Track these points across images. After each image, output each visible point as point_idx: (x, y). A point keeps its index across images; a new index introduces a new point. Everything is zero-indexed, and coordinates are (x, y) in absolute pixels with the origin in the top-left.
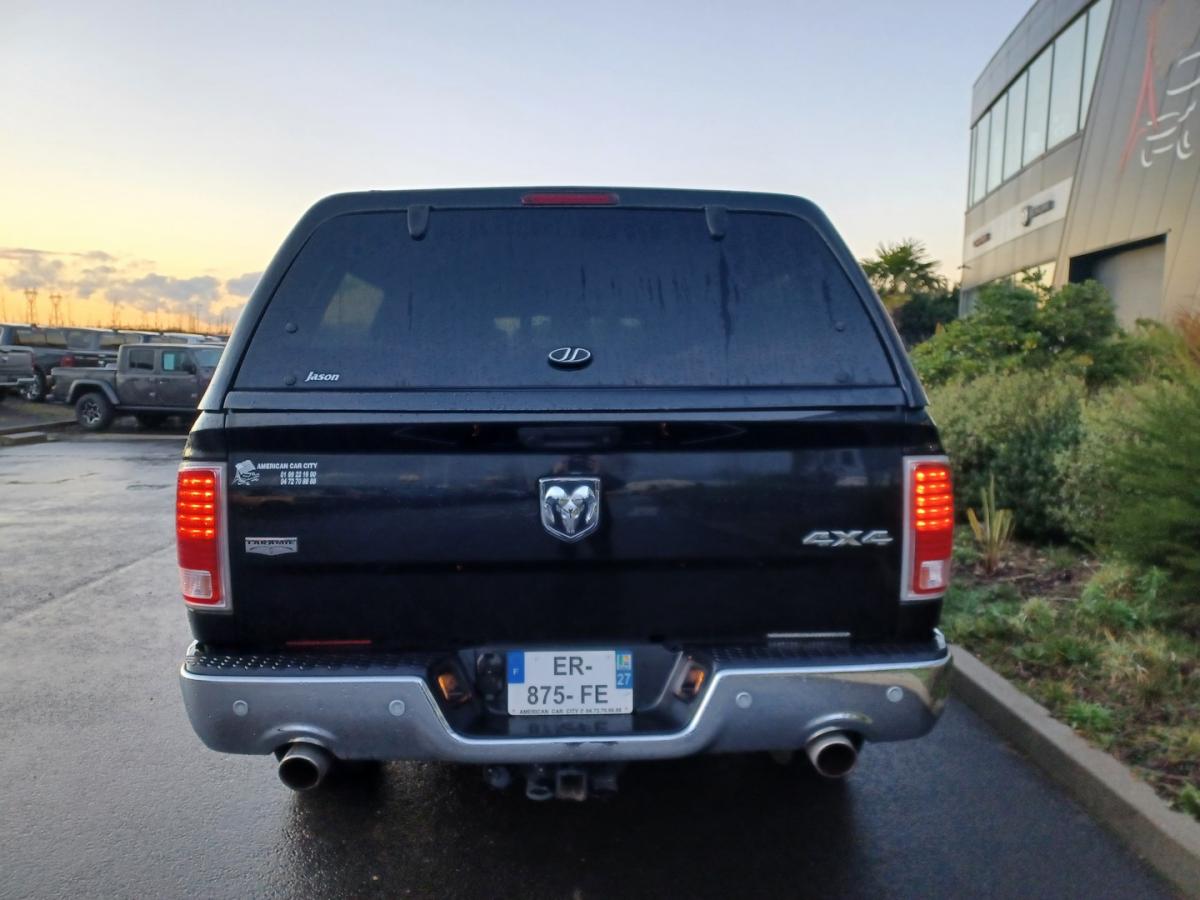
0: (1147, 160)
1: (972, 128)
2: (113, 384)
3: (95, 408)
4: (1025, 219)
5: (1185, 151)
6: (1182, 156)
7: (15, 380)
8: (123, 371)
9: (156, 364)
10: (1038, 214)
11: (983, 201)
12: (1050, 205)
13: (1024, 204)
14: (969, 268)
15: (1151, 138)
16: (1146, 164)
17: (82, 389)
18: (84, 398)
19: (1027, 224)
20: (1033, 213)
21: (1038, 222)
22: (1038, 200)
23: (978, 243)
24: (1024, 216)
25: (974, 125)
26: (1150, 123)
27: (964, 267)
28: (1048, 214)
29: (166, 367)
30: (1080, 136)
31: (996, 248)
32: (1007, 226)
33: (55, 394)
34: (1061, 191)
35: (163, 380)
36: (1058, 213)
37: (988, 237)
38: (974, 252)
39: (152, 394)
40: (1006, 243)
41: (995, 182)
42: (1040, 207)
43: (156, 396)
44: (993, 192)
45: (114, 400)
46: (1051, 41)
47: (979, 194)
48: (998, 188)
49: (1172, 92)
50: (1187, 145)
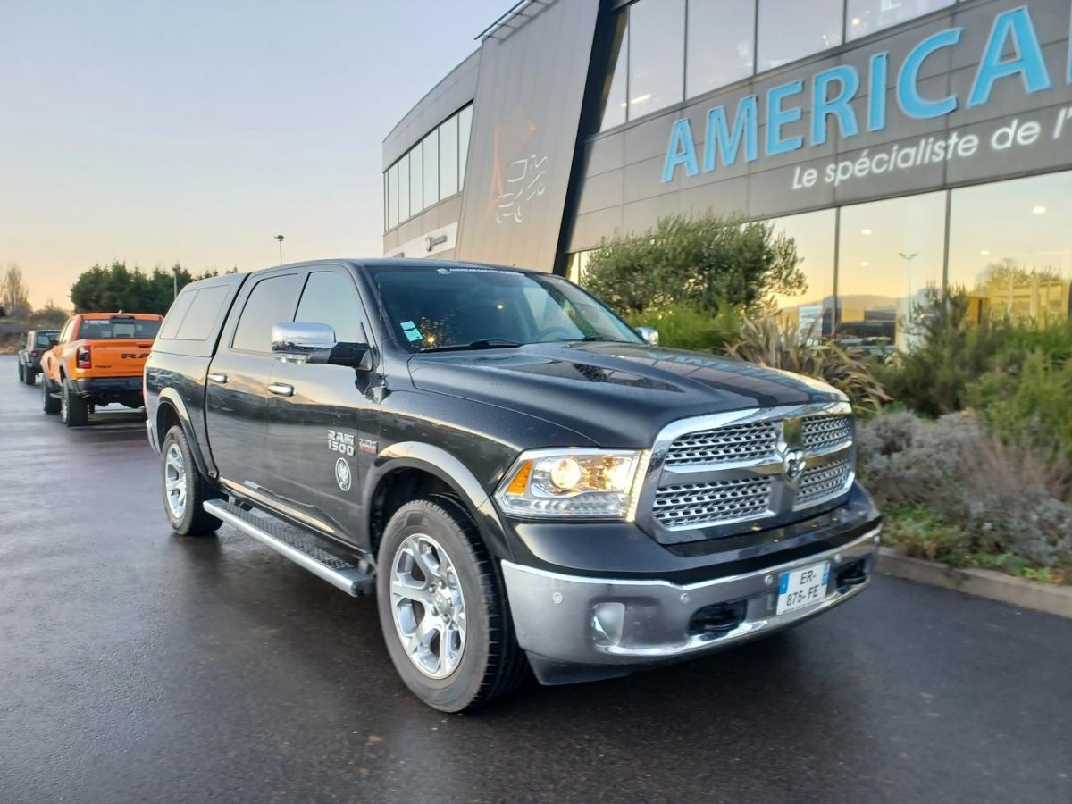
0: (500, 219)
1: (384, 173)
4: (428, 247)
5: (519, 218)
6: (518, 221)
10: (437, 244)
11: (396, 229)
12: (444, 239)
13: (427, 235)
15: (501, 206)
16: (500, 222)
19: (430, 250)
20: (433, 242)
21: (437, 249)
22: (437, 234)
24: (427, 245)
25: (386, 171)
26: (500, 197)
28: (444, 244)
30: (459, 195)
32: (416, 249)
34: (451, 230)
36: (450, 244)
37: (401, 255)
41: (405, 216)
42: (437, 239)
44: (403, 224)
46: (436, 127)
47: (392, 224)
48: (407, 221)
49: (510, 181)
50: (520, 214)
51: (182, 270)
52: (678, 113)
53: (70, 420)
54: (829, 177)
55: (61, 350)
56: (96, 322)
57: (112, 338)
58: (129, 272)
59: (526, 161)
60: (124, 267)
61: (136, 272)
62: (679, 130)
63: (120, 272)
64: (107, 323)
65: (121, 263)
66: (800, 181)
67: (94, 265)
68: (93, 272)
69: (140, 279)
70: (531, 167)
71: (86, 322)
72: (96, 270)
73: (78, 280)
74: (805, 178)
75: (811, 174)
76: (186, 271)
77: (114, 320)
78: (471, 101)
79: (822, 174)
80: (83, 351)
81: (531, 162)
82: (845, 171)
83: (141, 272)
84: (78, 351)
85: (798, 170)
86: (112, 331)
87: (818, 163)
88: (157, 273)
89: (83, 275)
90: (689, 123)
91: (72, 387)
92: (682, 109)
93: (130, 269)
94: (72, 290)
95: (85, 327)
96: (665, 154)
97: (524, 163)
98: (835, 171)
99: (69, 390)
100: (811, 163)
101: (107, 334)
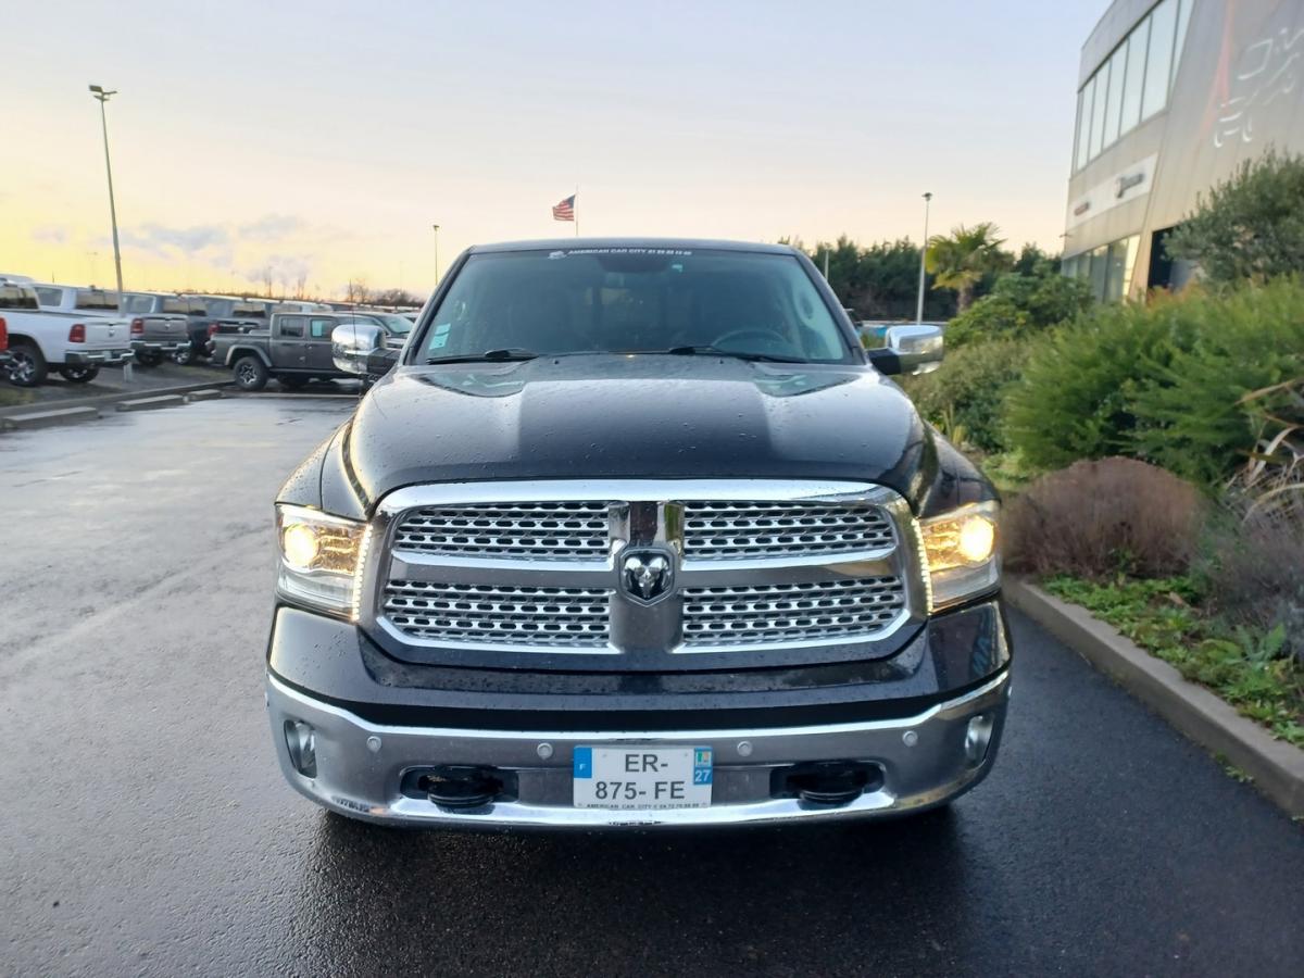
0: (1219, 141)
1: (1079, 92)
2: (266, 348)
3: (251, 370)
4: (1118, 191)
5: (1249, 135)
6: (1246, 139)
7: (175, 345)
8: (275, 337)
9: (306, 330)
10: (1130, 187)
11: (1084, 169)
12: (1140, 178)
13: (1118, 175)
14: (1070, 236)
15: (1223, 120)
16: (1218, 145)
17: (239, 353)
18: (240, 362)
19: (1120, 195)
20: (1126, 185)
21: (1130, 194)
22: (1129, 172)
23: (1078, 212)
24: (1116, 188)
25: (1081, 90)
26: (1223, 105)
27: (1066, 235)
28: (1138, 186)
29: (315, 334)
30: (1167, 111)
31: (1094, 218)
32: (1103, 197)
33: (215, 358)
34: (1148, 166)
35: (311, 345)
36: (1145, 187)
37: (1087, 206)
38: (1075, 221)
39: (302, 358)
40: (1102, 214)
41: (1095, 151)
42: (1131, 179)
43: (306, 360)
44: (1094, 160)
45: (269, 364)
46: (1149, 13)
47: (1082, 162)
48: (1098, 157)
49: (1243, 77)
50: (1250, 129)
59: (1270, 41)
70: (1278, 49)
81: (1278, 41)
97: (1266, 46)
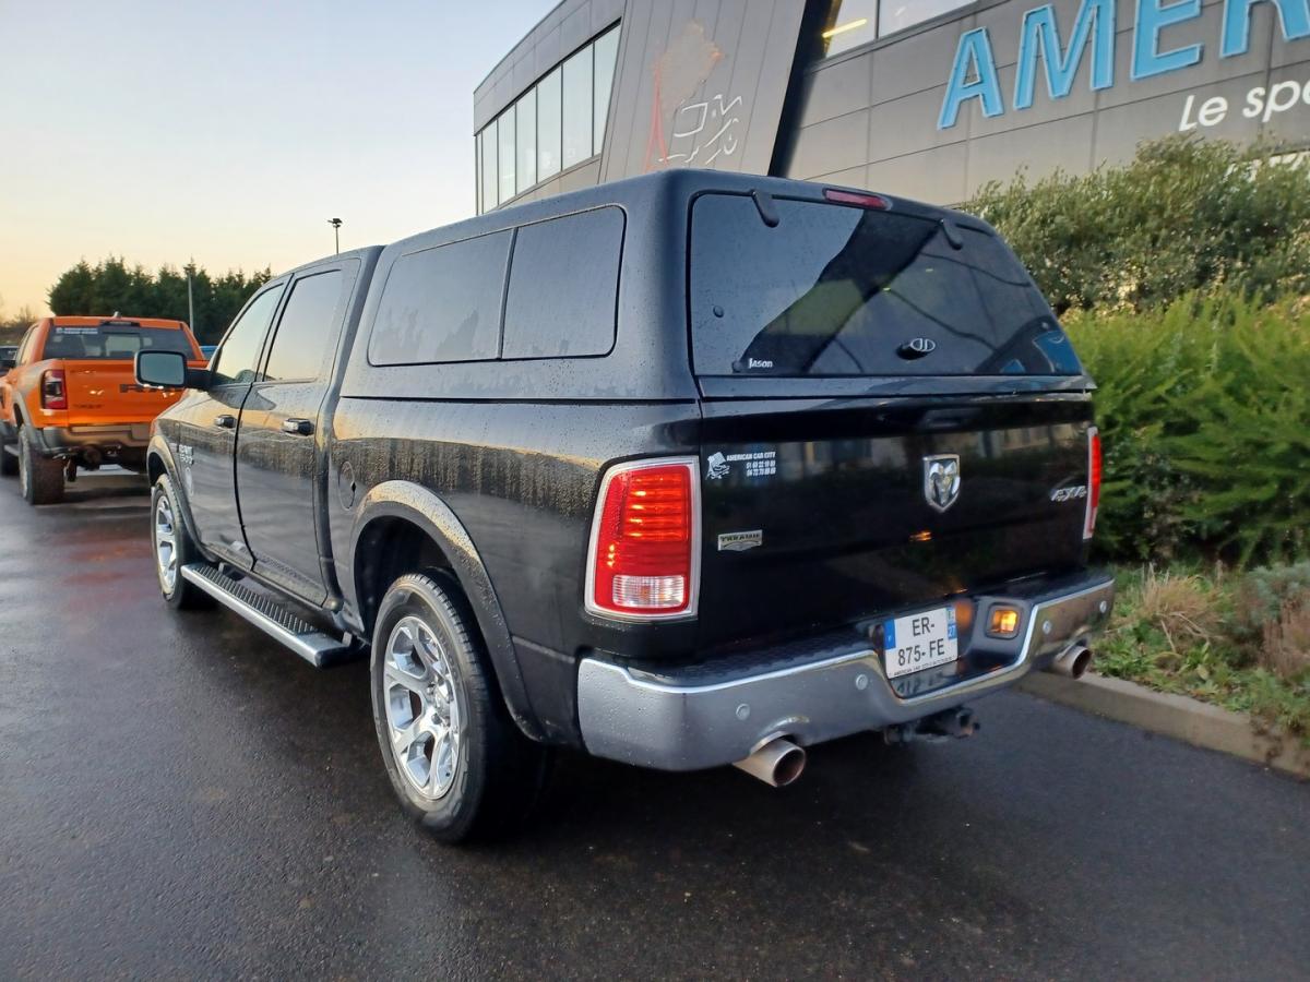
1: (475, 135)
26: (661, 160)
30: (595, 160)
47: (490, 204)
49: (679, 135)
51: (198, 271)
52: (968, 21)
53: (35, 492)
54: (1252, 108)
55: (18, 376)
56: (76, 331)
57: (103, 357)
58: (127, 272)
59: (706, 104)
60: (121, 265)
61: (137, 274)
62: (969, 44)
63: (115, 271)
64: (94, 332)
65: (118, 261)
66: (1193, 117)
67: (78, 262)
68: (77, 271)
69: (141, 281)
70: (714, 113)
71: (59, 330)
72: (83, 268)
73: (59, 282)
74: (1204, 111)
75: (1215, 105)
76: (203, 272)
77: (107, 330)
78: (617, 22)
79: (1236, 103)
80: (51, 379)
81: (714, 105)
82: (1284, 96)
83: (145, 272)
84: (43, 378)
85: (1190, 100)
86: (103, 348)
87: (1231, 85)
88: (164, 275)
89: (65, 275)
90: (988, 35)
91: (34, 441)
92: (975, 13)
93: (130, 267)
94: (52, 296)
95: (58, 339)
96: (946, 84)
97: (702, 108)
98: (1265, 99)
99: (31, 445)
100: (1217, 87)
101: (97, 351)
